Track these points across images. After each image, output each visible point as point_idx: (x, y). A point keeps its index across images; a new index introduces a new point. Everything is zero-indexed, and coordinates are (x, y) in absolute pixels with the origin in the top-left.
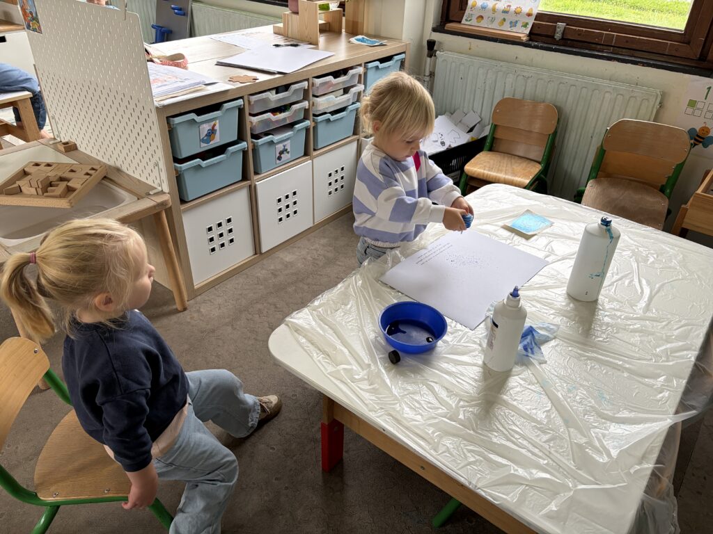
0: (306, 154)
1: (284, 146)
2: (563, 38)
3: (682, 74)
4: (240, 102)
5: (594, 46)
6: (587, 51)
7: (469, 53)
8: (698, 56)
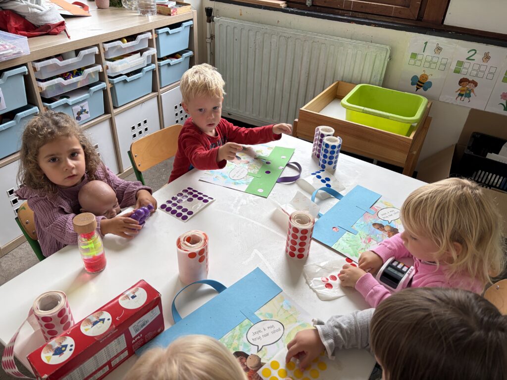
0: (107, 111)
1: (82, 107)
2: (313, 5)
3: (405, 32)
4: (24, 69)
5: (337, 11)
6: (332, 16)
7: (240, 18)
8: (416, 17)
